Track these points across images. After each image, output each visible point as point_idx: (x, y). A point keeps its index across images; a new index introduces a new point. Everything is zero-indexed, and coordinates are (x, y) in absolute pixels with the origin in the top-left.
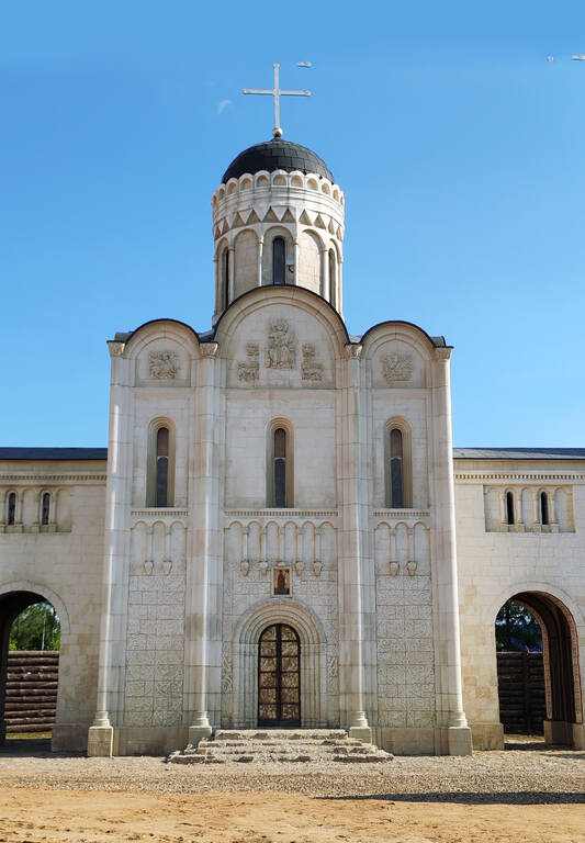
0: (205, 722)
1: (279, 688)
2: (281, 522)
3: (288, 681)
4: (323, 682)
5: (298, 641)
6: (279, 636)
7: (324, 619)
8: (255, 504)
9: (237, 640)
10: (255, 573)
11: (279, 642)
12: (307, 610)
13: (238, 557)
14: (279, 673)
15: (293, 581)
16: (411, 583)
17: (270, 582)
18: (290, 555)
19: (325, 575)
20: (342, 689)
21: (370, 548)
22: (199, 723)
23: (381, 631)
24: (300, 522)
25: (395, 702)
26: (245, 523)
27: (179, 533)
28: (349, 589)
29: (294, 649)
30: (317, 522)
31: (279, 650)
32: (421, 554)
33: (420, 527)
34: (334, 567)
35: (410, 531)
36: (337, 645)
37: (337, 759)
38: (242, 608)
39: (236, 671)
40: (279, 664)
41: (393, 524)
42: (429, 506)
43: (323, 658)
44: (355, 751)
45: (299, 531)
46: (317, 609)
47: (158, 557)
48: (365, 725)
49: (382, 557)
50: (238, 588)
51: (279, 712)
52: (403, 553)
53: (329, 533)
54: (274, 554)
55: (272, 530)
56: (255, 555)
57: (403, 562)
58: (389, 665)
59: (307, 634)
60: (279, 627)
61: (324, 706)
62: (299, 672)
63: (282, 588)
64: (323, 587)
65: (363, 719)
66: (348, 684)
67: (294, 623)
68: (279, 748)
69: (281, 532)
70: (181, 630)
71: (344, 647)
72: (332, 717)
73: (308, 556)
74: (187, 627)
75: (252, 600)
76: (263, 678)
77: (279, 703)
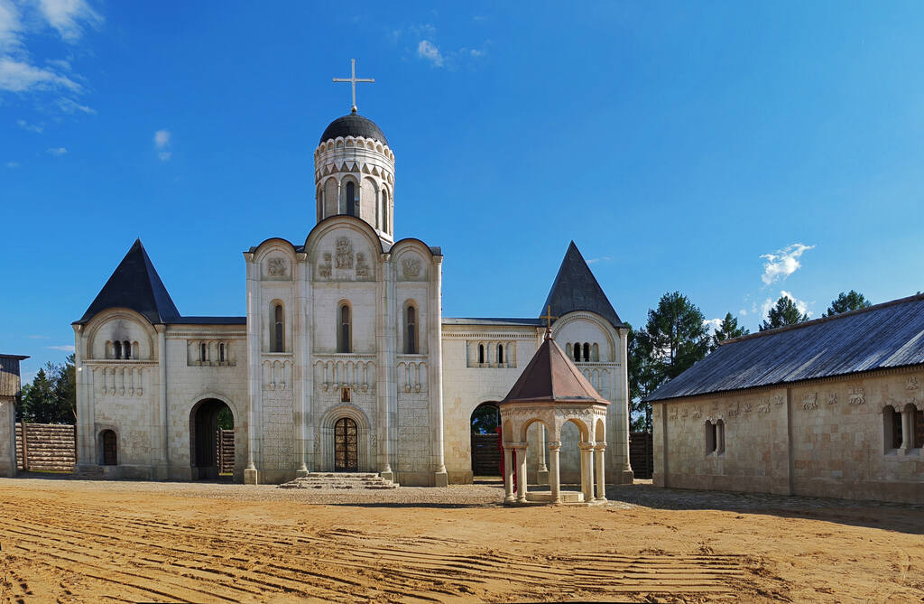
0: (305, 469)
1: (346, 452)
2: (345, 361)
3: (351, 448)
4: (369, 448)
5: (356, 427)
6: (346, 424)
7: (369, 415)
8: (330, 351)
9: (322, 426)
10: (330, 390)
11: (346, 428)
12: (360, 410)
13: (322, 382)
14: (346, 444)
15: (352, 395)
16: (417, 397)
17: (339, 394)
18: (350, 380)
19: (369, 391)
20: (379, 451)
21: (394, 377)
22: (302, 469)
23: (401, 422)
24: (355, 361)
25: (408, 460)
26: (325, 361)
27: (288, 367)
28: (382, 399)
29: (354, 431)
30: (365, 362)
31: (346, 432)
32: (423, 380)
33: (423, 365)
34: (374, 387)
35: (418, 368)
36: (376, 429)
37: (366, 488)
38: (324, 409)
39: (322, 442)
40: (346, 440)
41: (407, 363)
42: (428, 353)
43: (368, 436)
44: (377, 484)
45: (355, 367)
46: (365, 410)
47: (278, 381)
48: (390, 471)
49: (401, 381)
50: (322, 399)
51: (346, 464)
52: (413, 380)
53: (372, 367)
54: (341, 380)
55: (340, 365)
56: (330, 380)
57: (413, 384)
58: (405, 441)
59: (360, 424)
60: (346, 419)
61: (369, 461)
62: (356, 443)
63: (346, 399)
64: (368, 398)
65: (389, 467)
66: (381, 450)
67: (353, 417)
68: (337, 482)
69: (345, 367)
70: (292, 421)
71: (380, 430)
72: (373, 467)
73: (360, 381)
74: (295, 419)
75: (330, 405)
76: (337, 446)
77: (346, 459)
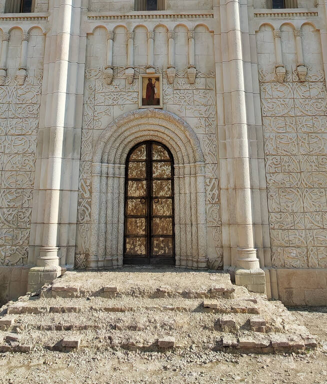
0: (52, 262)
1: (149, 217)
2: (150, 25)
3: (160, 209)
4: (201, 209)
5: (171, 161)
6: (149, 154)
7: (200, 133)
8: (122, 8)
9: (97, 158)
10: (120, 82)
11: (149, 162)
12: (181, 123)
13: (102, 65)
14: (149, 198)
15: (164, 91)
16: (302, 90)
17: (138, 91)
18: (161, 62)
19: (201, 82)
20: (225, 218)
21: (253, 51)
23: (270, 148)
24: (171, 24)
25: (292, 236)
26: (110, 26)
27: (38, 40)
28: (229, 98)
29: (167, 170)
30: (190, 24)
31: (149, 171)
32: (312, 58)
33: (308, 30)
34: (210, 74)
35: (297, 33)
36: (217, 165)
38: (104, 121)
39: (96, 195)
40: (149, 188)
41: (277, 24)
42: (317, 5)
45: (171, 35)
46: (192, 122)
47: (13, 65)
49: (267, 61)
50: (100, 98)
51: (149, 247)
52: (290, 57)
53: (204, 36)
54: (143, 61)
55: (140, 34)
56: (120, 61)
57: (291, 67)
58: (283, 189)
59: (180, 152)
60: (149, 144)
61: (202, 242)
62: (172, 197)
64: (198, 97)
65: (254, 259)
67: (165, 139)
69: (152, 36)
70: (33, 147)
71: (226, 167)
72: (212, 254)
73: (181, 62)
74: (40, 144)
75: (117, 112)
76: (131, 205)
77: (150, 236)
